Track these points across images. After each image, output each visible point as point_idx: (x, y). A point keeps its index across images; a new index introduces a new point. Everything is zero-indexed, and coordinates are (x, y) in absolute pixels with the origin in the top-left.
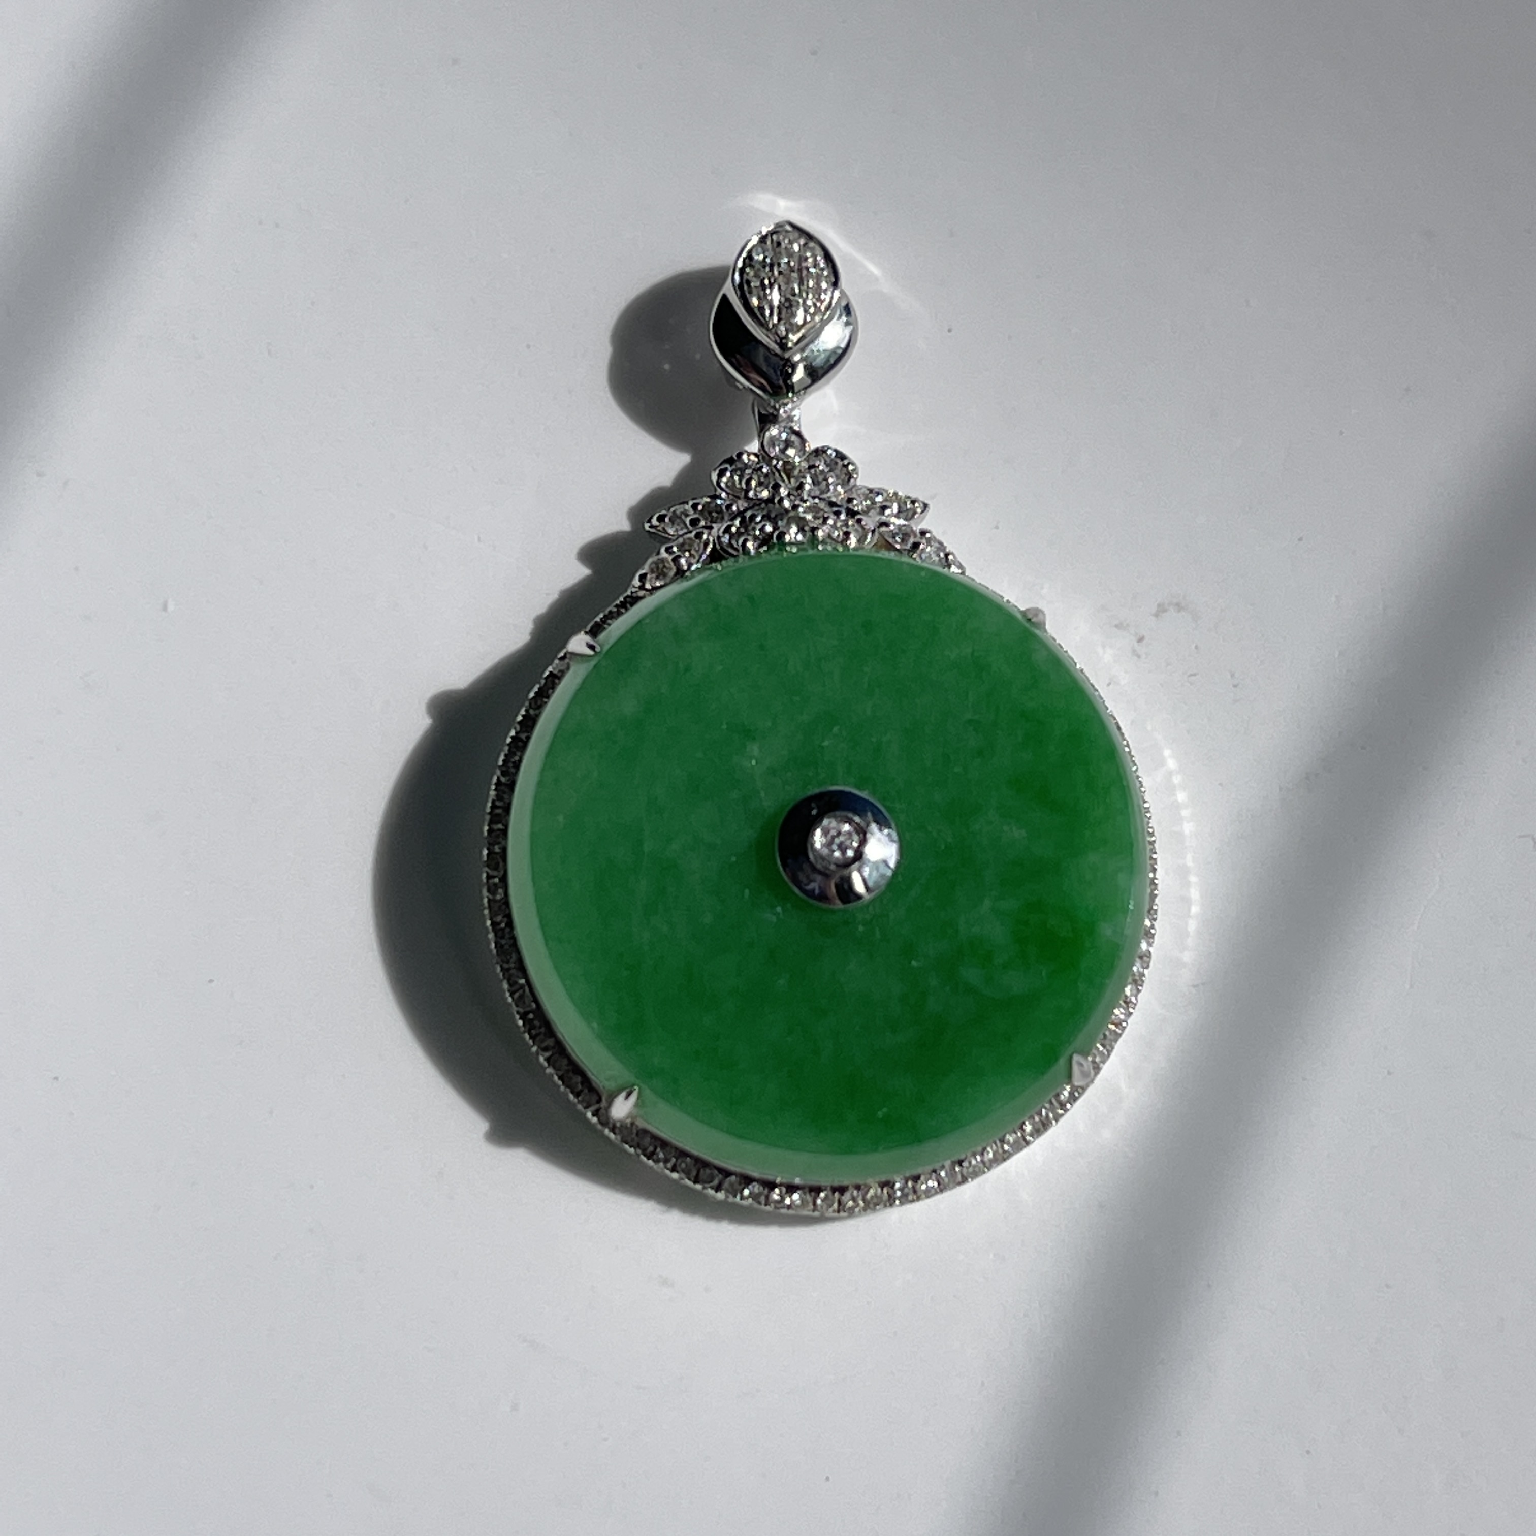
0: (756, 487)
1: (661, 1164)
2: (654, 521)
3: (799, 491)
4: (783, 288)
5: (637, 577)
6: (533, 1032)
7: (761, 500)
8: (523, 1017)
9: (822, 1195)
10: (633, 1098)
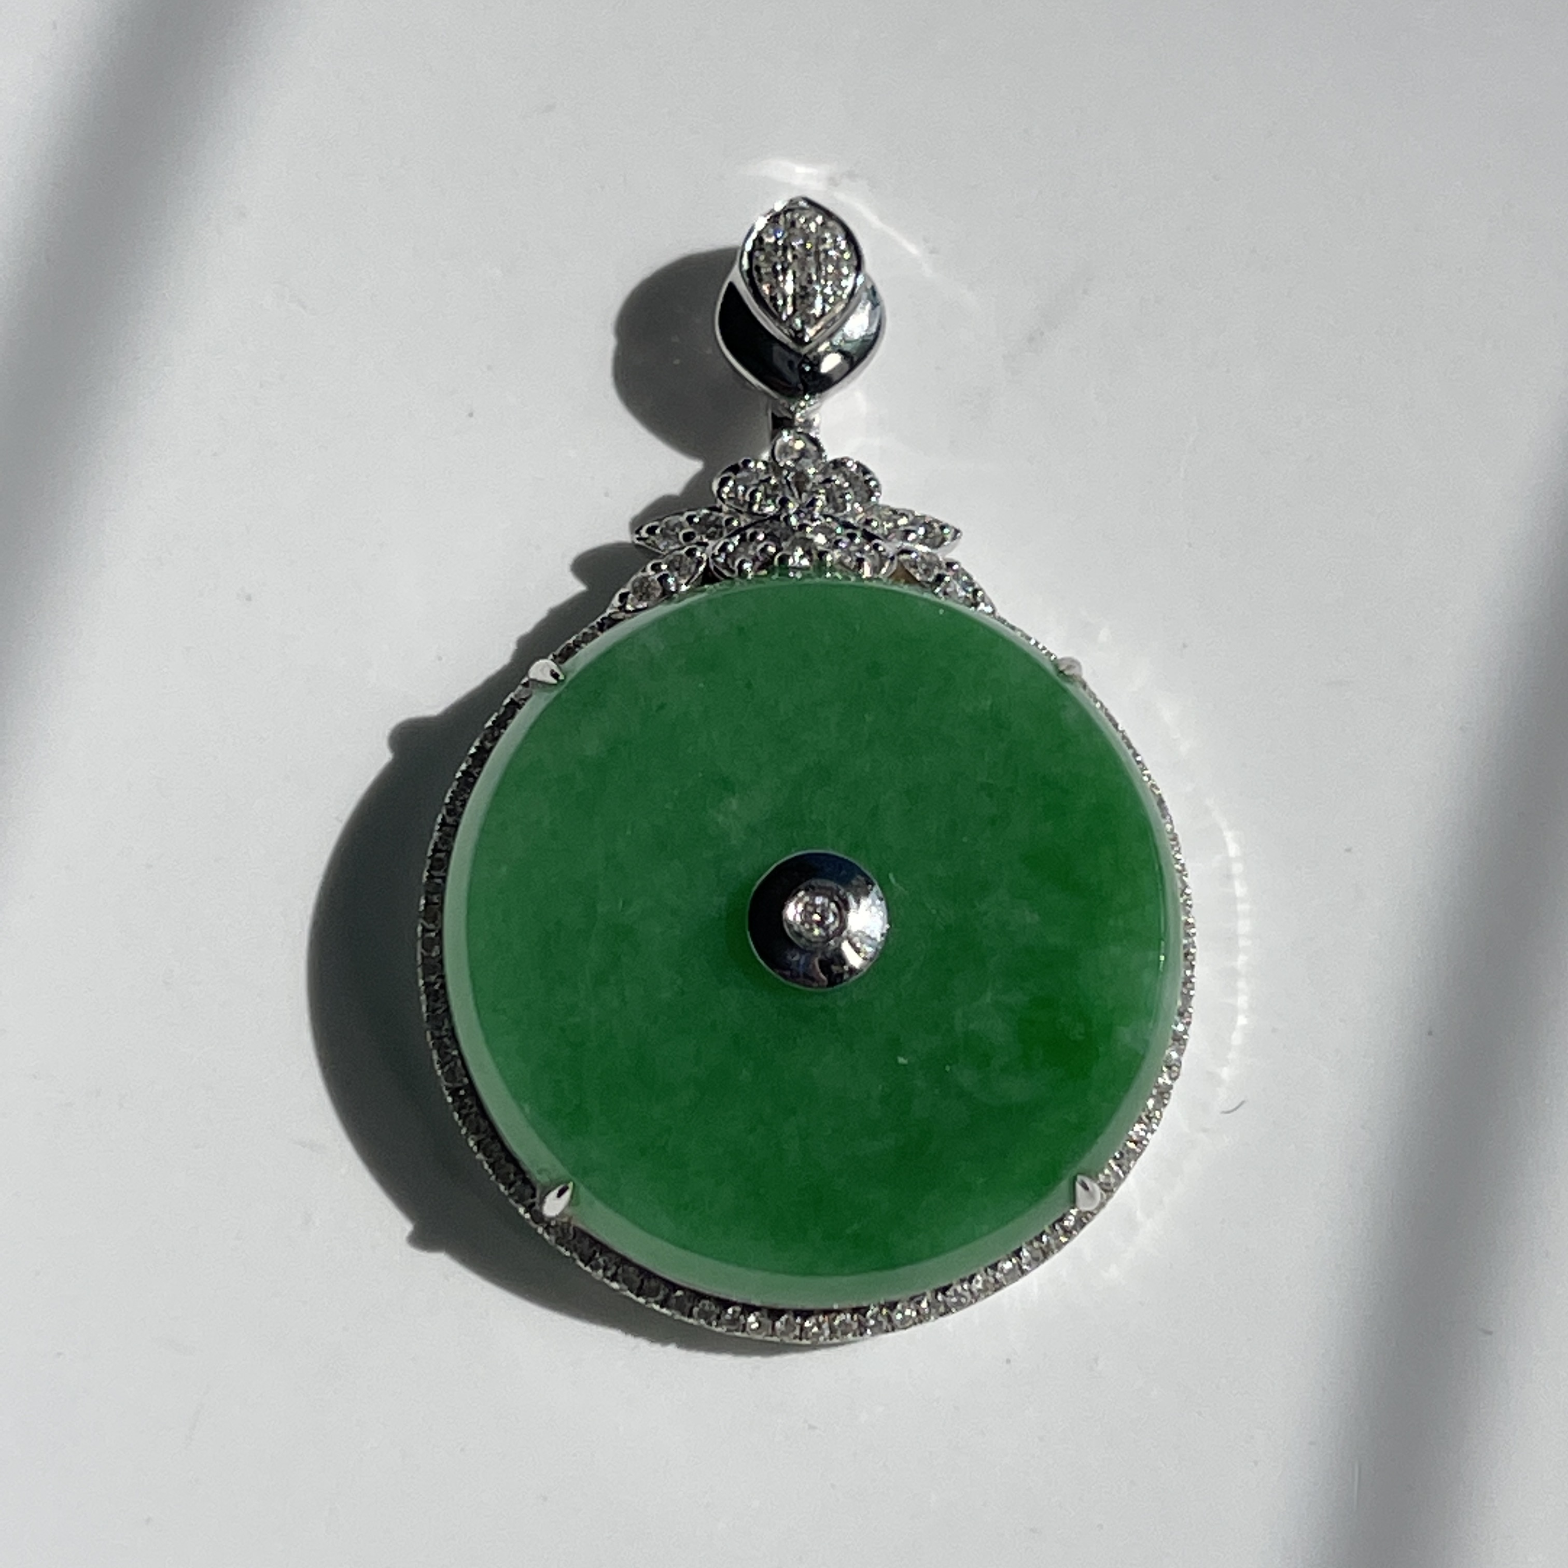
0: (761, 500)
1: (600, 1272)
2: (644, 533)
3: (811, 508)
4: (798, 275)
5: (617, 597)
6: (464, 1112)
7: (765, 515)
8: (454, 1093)
9: (783, 1319)
10: (567, 1195)
